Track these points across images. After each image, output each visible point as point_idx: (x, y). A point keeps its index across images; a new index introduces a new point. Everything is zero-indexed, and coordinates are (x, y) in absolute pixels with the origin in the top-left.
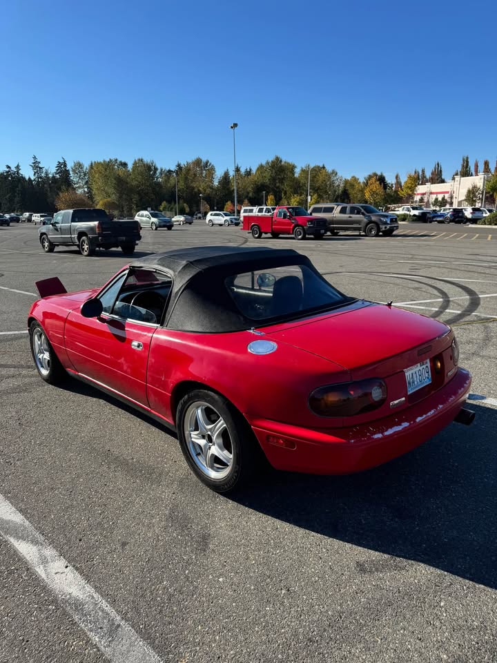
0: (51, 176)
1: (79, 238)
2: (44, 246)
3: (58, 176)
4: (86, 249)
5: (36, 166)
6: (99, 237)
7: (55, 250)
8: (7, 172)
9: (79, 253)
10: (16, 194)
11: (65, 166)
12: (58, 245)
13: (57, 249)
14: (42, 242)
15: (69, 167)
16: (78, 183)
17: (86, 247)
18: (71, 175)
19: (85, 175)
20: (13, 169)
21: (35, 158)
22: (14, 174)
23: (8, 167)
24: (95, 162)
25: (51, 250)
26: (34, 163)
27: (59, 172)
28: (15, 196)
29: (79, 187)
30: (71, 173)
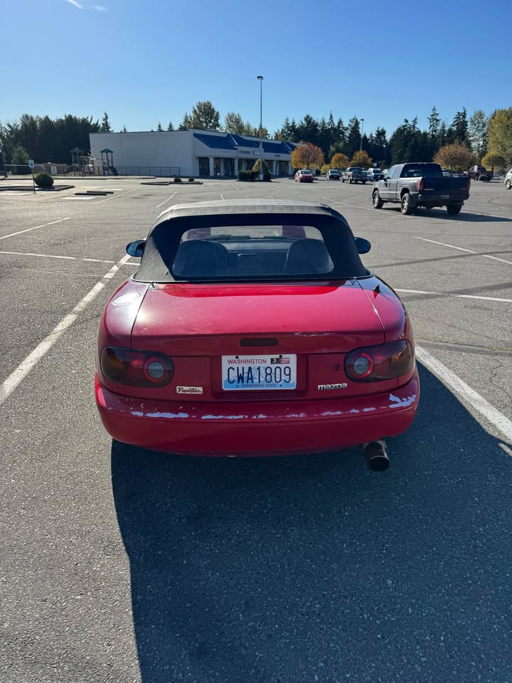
0: (447, 129)
1: (402, 194)
2: (374, 202)
3: (455, 128)
4: (405, 207)
5: (434, 119)
6: (419, 194)
7: (384, 207)
8: (404, 126)
9: (399, 210)
10: (407, 149)
11: (464, 117)
12: (386, 202)
13: (385, 206)
14: (374, 198)
15: (468, 118)
16: (474, 135)
17: (406, 204)
18: (469, 126)
19: (484, 125)
20: (411, 123)
21: (434, 109)
22: (410, 128)
23: (406, 121)
24: (499, 111)
25: (379, 207)
26: (432, 116)
27: (456, 124)
28: (405, 152)
29: (473, 141)
30: (469, 124)
